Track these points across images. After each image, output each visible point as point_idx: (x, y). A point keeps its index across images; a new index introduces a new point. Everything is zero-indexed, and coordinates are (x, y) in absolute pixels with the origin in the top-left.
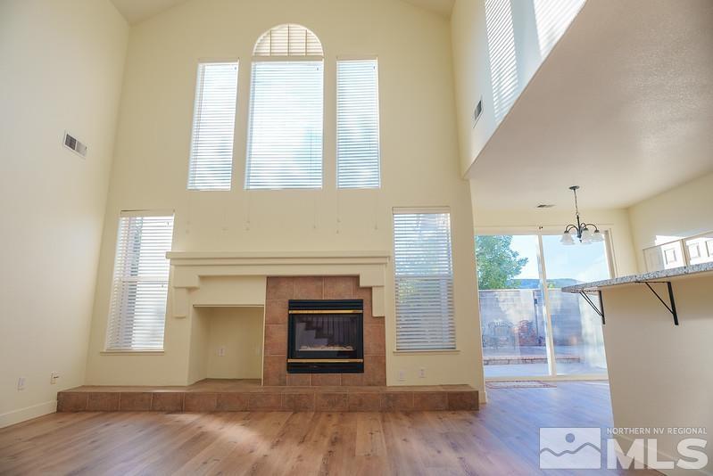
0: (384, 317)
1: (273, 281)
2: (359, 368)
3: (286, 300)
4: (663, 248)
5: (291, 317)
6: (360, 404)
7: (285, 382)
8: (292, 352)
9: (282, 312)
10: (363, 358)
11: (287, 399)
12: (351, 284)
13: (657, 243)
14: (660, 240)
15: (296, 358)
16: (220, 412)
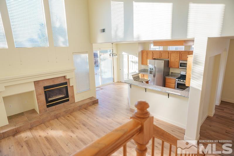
0: (73, 86)
1: (36, 83)
2: (68, 100)
3: (43, 87)
5: (45, 92)
6: (74, 110)
7: (47, 111)
8: (47, 102)
9: (42, 91)
10: (69, 97)
11: (53, 116)
12: (63, 78)
13: (123, 54)
15: (49, 103)
16: (33, 128)
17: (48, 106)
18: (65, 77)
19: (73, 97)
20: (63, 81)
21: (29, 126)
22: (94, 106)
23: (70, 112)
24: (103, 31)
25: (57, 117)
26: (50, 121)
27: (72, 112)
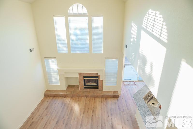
0: (102, 80)
1: (80, 74)
2: (98, 88)
3: (83, 76)
5: (84, 79)
8: (85, 85)
9: (82, 79)
10: (98, 86)
11: (85, 95)
16: (73, 97)
17: (85, 88)
18: (97, 73)
19: (102, 87)
21: (72, 96)
23: (95, 97)
25: (86, 97)
26: (82, 97)
27: (97, 97)
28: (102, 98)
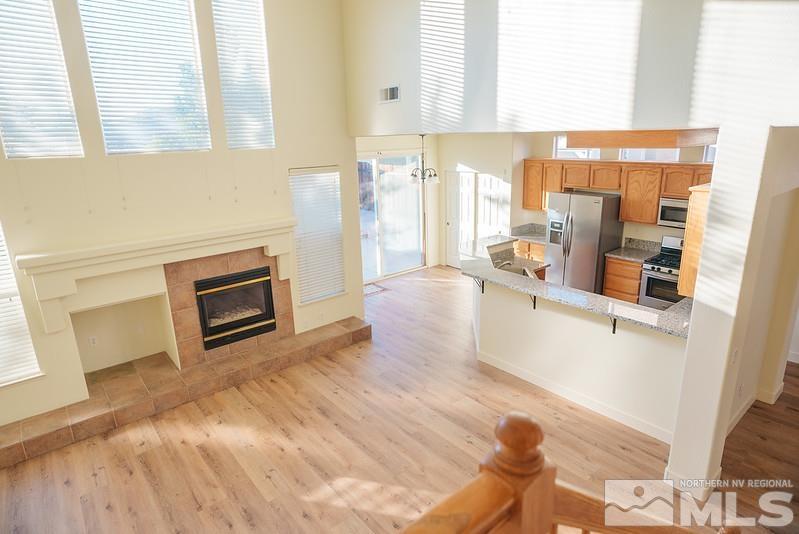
0: (289, 279)
1: (172, 269)
2: (272, 327)
3: (192, 282)
4: (461, 174)
5: (200, 299)
6: (289, 362)
7: (204, 360)
8: (207, 330)
9: (189, 296)
10: (274, 318)
11: (226, 379)
12: (256, 255)
13: (458, 170)
14: (460, 167)
15: (211, 335)
16: (161, 413)
17: (208, 346)
18: (262, 249)
19: (288, 318)
20: (255, 265)
21: (151, 409)
22: (356, 347)
23: (279, 368)
24: (393, 93)
25: (236, 382)
26: (213, 394)
27: (286, 367)
28: (308, 360)
